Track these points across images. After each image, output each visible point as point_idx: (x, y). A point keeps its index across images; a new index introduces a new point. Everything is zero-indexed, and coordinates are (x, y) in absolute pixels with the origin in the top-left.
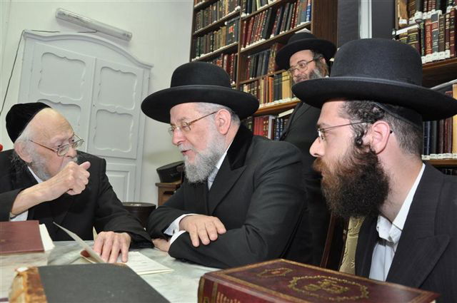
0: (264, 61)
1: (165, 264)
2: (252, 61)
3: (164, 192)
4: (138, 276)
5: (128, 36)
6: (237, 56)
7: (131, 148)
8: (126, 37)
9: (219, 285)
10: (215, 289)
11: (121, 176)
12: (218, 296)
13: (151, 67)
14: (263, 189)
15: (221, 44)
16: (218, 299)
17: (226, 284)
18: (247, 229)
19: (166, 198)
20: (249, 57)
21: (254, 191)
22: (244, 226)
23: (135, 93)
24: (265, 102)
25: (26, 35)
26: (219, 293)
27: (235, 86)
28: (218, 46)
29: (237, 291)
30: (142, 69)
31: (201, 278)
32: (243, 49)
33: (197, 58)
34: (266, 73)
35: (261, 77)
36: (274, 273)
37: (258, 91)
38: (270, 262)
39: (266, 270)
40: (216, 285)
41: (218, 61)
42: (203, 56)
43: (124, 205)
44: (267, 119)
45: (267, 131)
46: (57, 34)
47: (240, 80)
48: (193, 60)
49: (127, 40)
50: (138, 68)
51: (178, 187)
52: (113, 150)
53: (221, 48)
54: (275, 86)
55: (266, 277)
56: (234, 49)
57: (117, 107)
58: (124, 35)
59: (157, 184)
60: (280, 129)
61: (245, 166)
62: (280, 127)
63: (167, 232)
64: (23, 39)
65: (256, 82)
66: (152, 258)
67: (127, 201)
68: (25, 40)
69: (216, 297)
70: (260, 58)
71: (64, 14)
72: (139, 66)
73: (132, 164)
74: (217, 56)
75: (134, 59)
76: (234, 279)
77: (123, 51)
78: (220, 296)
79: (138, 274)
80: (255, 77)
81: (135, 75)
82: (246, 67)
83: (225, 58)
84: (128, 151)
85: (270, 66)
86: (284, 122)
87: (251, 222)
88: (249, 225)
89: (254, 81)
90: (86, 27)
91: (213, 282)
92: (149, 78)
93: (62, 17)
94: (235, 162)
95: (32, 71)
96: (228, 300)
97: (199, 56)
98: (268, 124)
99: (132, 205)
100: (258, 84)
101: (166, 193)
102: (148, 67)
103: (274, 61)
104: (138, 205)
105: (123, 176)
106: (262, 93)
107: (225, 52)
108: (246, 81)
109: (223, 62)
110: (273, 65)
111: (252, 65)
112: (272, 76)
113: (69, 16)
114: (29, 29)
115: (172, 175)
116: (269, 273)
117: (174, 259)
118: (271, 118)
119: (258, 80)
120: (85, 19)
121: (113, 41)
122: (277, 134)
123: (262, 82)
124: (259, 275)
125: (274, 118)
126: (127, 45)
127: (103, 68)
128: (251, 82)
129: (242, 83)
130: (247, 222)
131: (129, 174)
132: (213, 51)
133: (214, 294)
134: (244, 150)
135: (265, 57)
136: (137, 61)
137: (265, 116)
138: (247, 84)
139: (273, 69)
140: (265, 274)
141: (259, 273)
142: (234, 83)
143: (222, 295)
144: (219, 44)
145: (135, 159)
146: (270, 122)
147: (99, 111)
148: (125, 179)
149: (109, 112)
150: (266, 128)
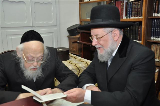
7: (53, 20)
44: (123, 2)
45: (123, 9)
52: (45, 23)
59: (67, 36)
60: (130, 8)
62: (130, 6)
73: (55, 29)
84: (52, 22)
86: (132, 4)
94: (122, 54)
98: (123, 5)
104: (61, 50)
105: (51, 35)
118: (125, 1)
122: (129, 10)
125: (127, 1)
131: (54, 33)
145: (56, 26)
146: (125, 4)
147: (35, 3)
148: (52, 36)
149: (40, 3)
150: (122, 7)
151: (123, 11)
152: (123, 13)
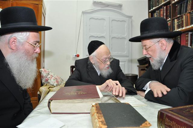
0: (185, 6)
1: (143, 102)
2: (179, 7)
3: (141, 70)
4: (132, 107)
5: (121, 5)
6: (170, 6)
8: (120, 6)
9: (166, 115)
10: (165, 116)
11: (123, 63)
12: (166, 119)
13: (132, 17)
14: (185, 71)
15: (162, 2)
16: (166, 120)
17: (170, 115)
18: (178, 89)
19: (142, 72)
20: (177, 5)
21: (181, 71)
22: (177, 87)
23: (126, 29)
24: (186, 26)
25: (84, 13)
26: (166, 118)
27: (170, 20)
28: (161, 3)
29: (174, 118)
30: (128, 19)
31: (159, 111)
32: (173, 2)
33: (152, 10)
34: (186, 12)
35: (184, 14)
36: (192, 111)
37: (182, 21)
38: (190, 106)
39: (188, 110)
40: (165, 115)
41: (161, 9)
42: (154, 8)
43: (125, 75)
44: (188, 34)
45: (188, 40)
46: (94, 10)
47: (172, 17)
48: (150, 11)
49: (121, 7)
50: (126, 18)
51: (147, 67)
52: (119, 53)
53: (163, 3)
54: (191, 18)
55: (188, 113)
56: (169, 3)
57: (119, 35)
58: (119, 5)
59: (138, 66)
61: (177, 60)
63: (144, 89)
64: (82, 14)
65: (181, 17)
66: (138, 99)
67: (126, 73)
68: (83, 14)
69: (165, 120)
70: (183, 5)
71: (95, 2)
72: (127, 17)
73: (127, 58)
74: (161, 7)
75: (124, 15)
76: (173, 113)
77: (119, 12)
78: (167, 119)
79: (132, 106)
80: (180, 14)
81: (125, 21)
82: (176, 10)
83: (165, 8)
84: (125, 53)
85: (188, 8)
87: (180, 86)
88: (180, 87)
89: (180, 17)
90: (104, 5)
91: (164, 113)
92: (131, 22)
93: (95, 3)
94: (172, 58)
95: (86, 26)
96: (170, 121)
97: (152, 8)
98: (188, 36)
99: (128, 75)
100: (182, 18)
101: (142, 70)
102: (130, 17)
103: (190, 5)
104: (130, 75)
106: (185, 22)
107: (164, 5)
108: (176, 17)
109: (164, 10)
110: (190, 7)
111: (179, 9)
112: (190, 13)
113: (97, 2)
114: (84, 10)
115: (144, 62)
116: (189, 111)
117: (147, 100)
118: (190, 33)
119: (182, 16)
120: (103, 2)
121: (115, 9)
123: (184, 17)
124: (184, 112)
125: (191, 33)
126: (121, 9)
127: (112, 20)
128: (178, 17)
129: (174, 18)
130: (178, 86)
131: (126, 62)
132: (158, 5)
133: (164, 118)
134: (176, 53)
135: (185, 4)
136: (125, 15)
137: (186, 33)
138: (176, 18)
139: (190, 9)
140: (187, 112)
141: (184, 111)
142: (170, 19)
143: (168, 119)
144: (161, 1)
145: (128, 56)
146: (189, 35)
147: (112, 38)
148: (125, 64)
149: (116, 38)
150: (187, 38)
151: (188, 41)
152: (188, 43)
